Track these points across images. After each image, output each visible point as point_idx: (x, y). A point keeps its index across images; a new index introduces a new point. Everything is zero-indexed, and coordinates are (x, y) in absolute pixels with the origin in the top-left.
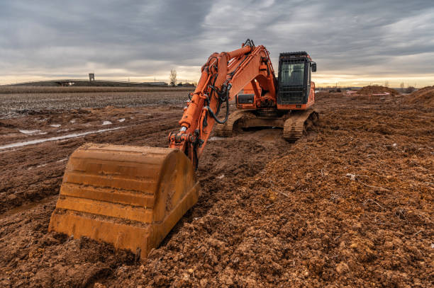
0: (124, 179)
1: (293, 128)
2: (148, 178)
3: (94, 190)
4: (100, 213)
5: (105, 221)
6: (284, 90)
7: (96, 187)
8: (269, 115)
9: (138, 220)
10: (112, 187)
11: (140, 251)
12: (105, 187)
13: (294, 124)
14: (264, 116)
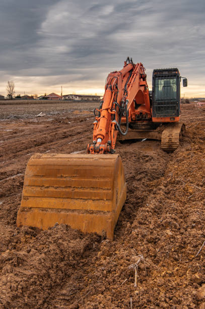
0: (83, 180)
1: (170, 139)
2: (104, 177)
3: (55, 190)
4: (65, 207)
5: (70, 213)
6: (159, 104)
7: (56, 188)
8: (143, 127)
9: (99, 210)
10: (73, 186)
11: (106, 233)
12: (66, 187)
13: (170, 135)
14: (138, 129)
